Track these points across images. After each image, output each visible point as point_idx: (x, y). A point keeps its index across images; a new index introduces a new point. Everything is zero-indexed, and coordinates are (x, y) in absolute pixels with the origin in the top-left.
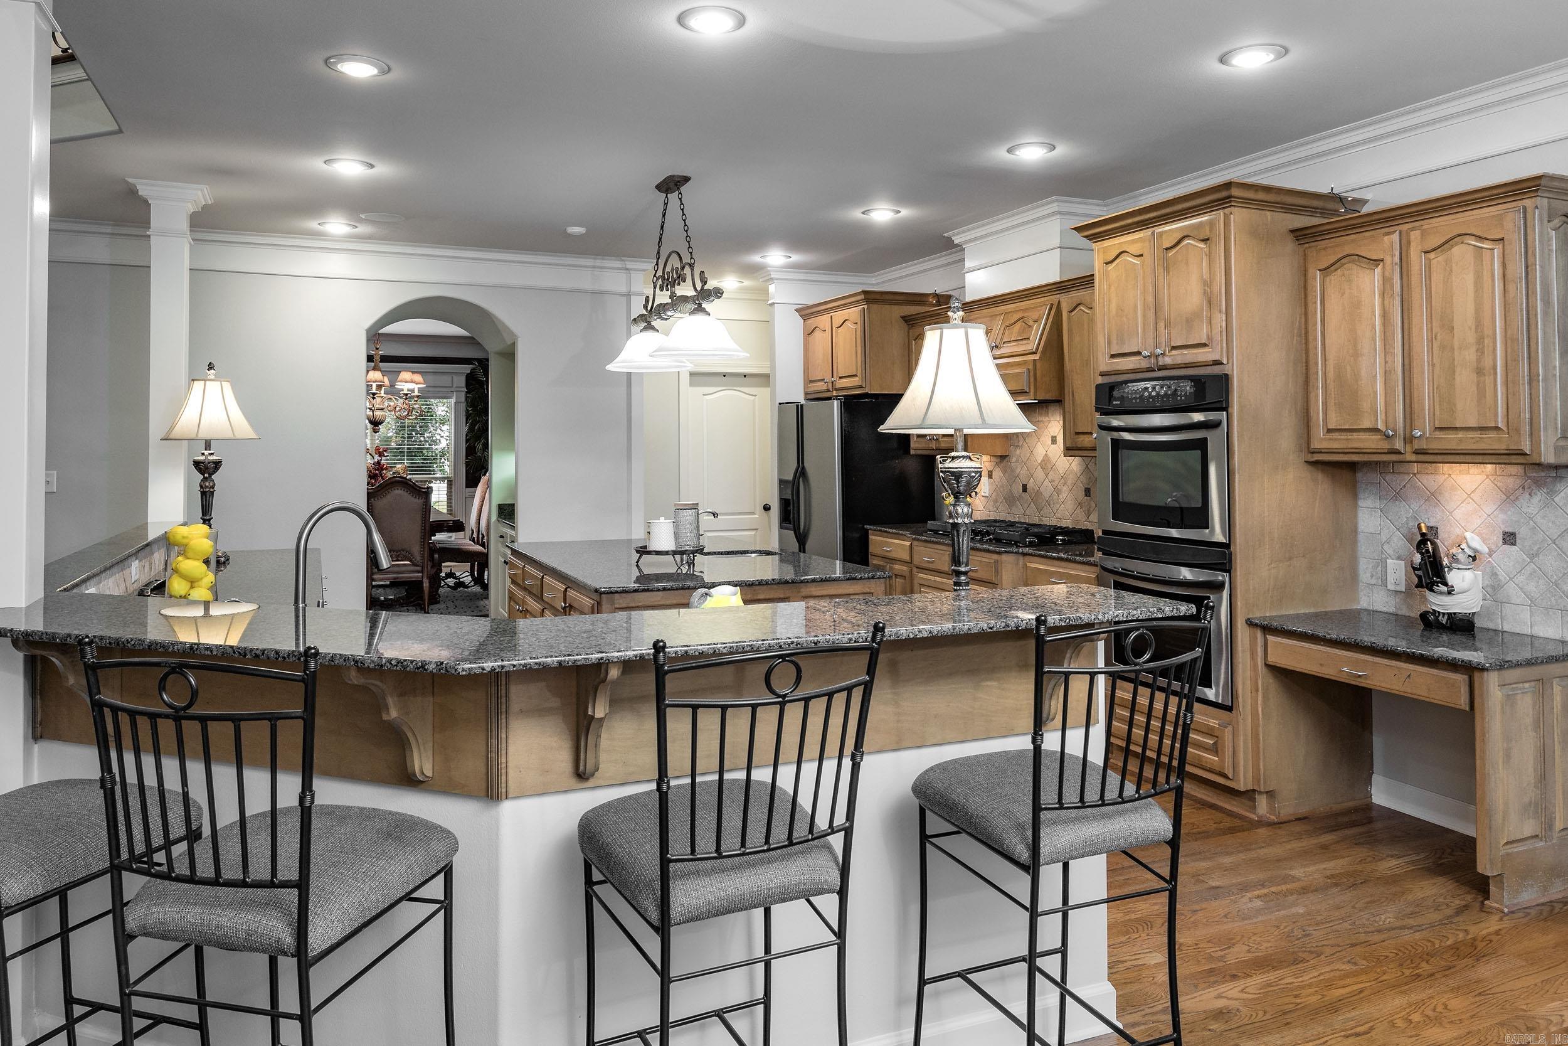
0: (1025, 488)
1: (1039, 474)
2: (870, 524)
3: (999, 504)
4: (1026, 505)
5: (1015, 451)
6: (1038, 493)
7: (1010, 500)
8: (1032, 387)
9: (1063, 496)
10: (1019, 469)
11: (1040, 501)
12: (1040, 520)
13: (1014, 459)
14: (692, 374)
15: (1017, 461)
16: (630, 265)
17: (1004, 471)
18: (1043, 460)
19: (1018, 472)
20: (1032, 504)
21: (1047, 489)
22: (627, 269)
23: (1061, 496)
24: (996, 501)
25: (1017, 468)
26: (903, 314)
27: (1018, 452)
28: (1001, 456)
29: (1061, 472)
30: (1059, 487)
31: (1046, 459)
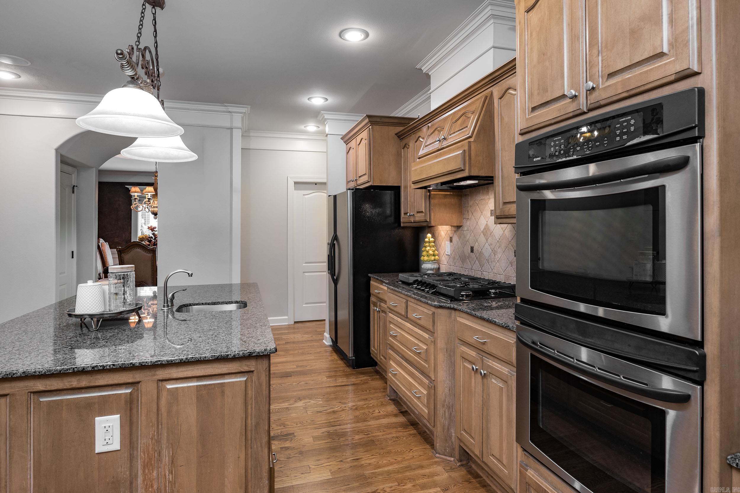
0: (472, 251)
1: (482, 239)
2: (371, 273)
3: (456, 260)
4: (472, 262)
5: (466, 222)
6: (481, 253)
7: (463, 258)
8: (467, 165)
9: (499, 255)
10: (468, 236)
11: (482, 260)
12: (482, 273)
13: (466, 229)
14: (296, 183)
15: (468, 230)
16: (231, 109)
17: (460, 238)
18: (485, 229)
19: (468, 237)
20: (477, 261)
21: (487, 251)
22: (230, 112)
23: (496, 257)
24: (454, 258)
25: (467, 234)
26: (396, 132)
27: (468, 223)
28: (457, 226)
29: (497, 237)
30: (495, 249)
31: (487, 227)
